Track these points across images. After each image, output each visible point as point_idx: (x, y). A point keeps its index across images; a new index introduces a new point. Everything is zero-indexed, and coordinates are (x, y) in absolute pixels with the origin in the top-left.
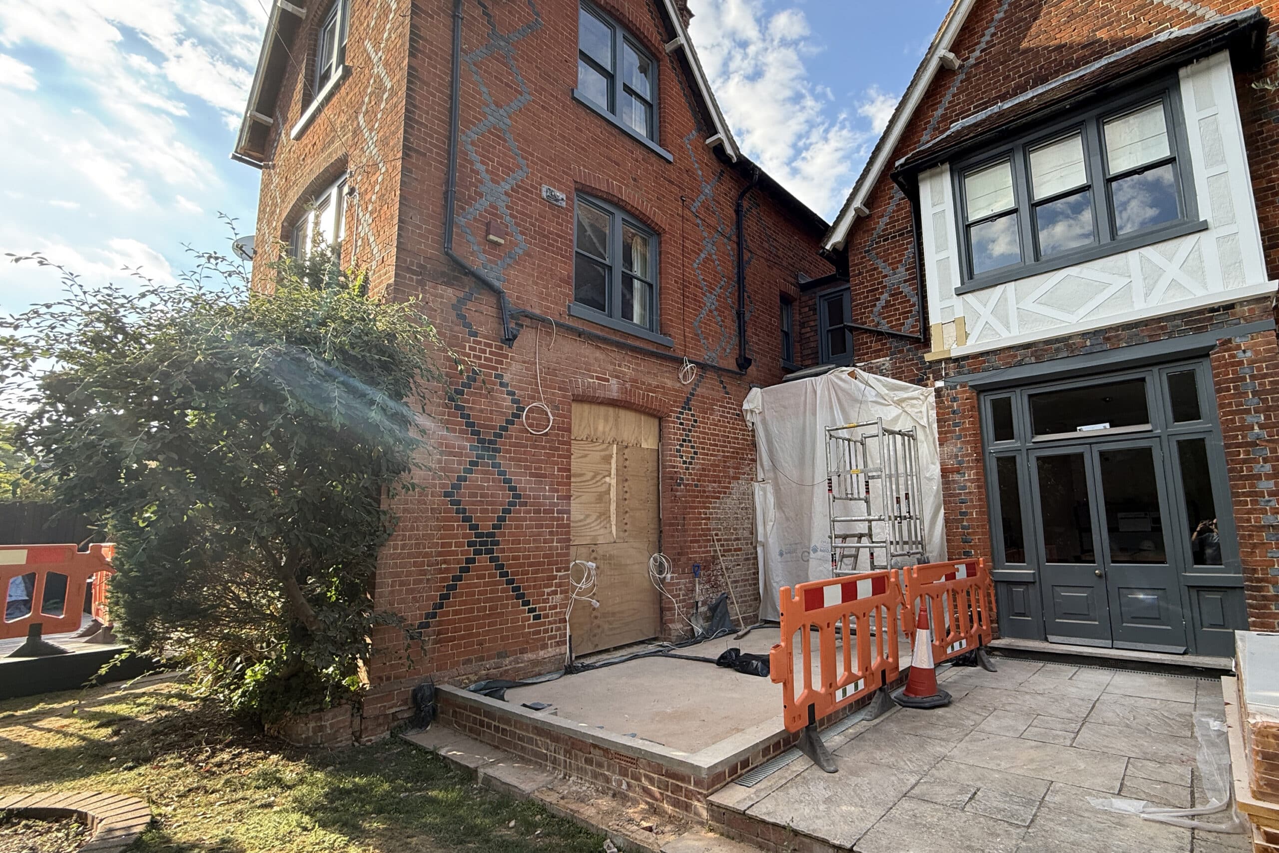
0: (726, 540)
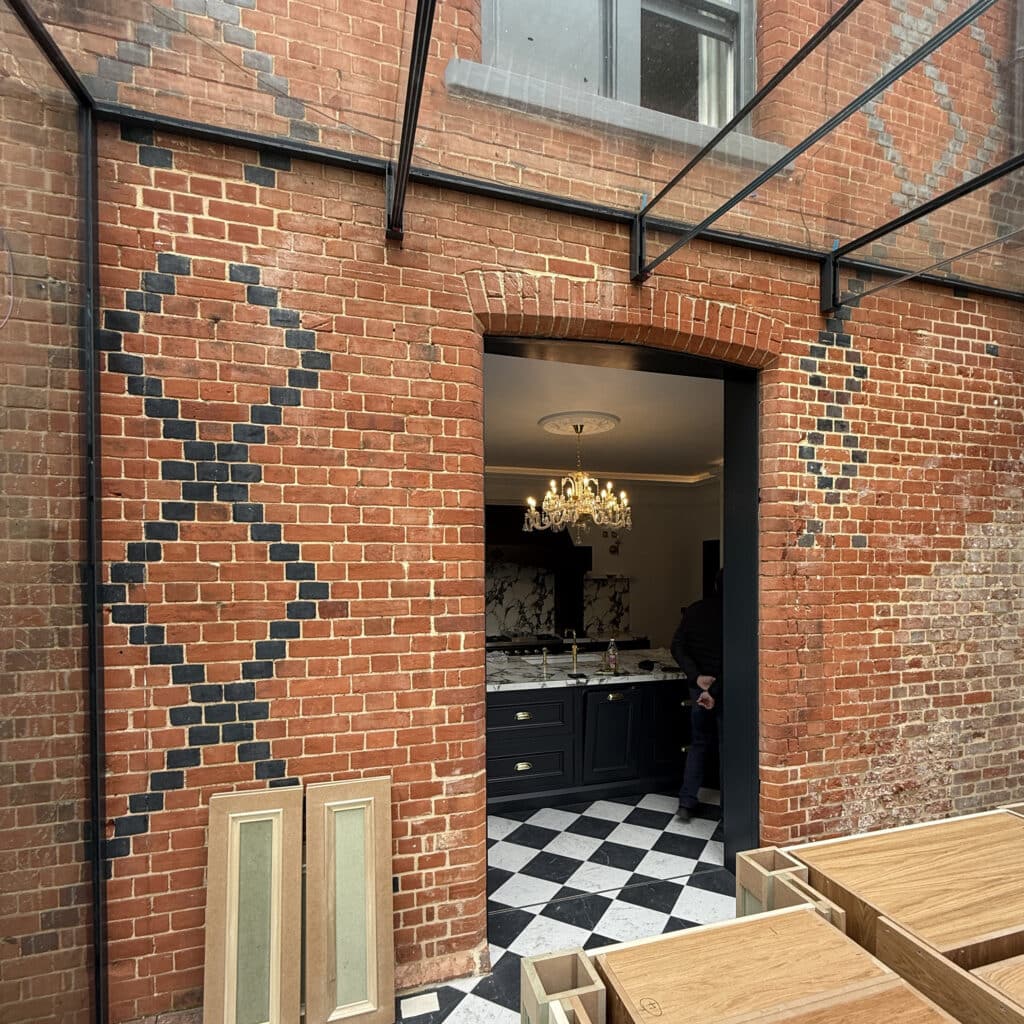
0: (941, 675)
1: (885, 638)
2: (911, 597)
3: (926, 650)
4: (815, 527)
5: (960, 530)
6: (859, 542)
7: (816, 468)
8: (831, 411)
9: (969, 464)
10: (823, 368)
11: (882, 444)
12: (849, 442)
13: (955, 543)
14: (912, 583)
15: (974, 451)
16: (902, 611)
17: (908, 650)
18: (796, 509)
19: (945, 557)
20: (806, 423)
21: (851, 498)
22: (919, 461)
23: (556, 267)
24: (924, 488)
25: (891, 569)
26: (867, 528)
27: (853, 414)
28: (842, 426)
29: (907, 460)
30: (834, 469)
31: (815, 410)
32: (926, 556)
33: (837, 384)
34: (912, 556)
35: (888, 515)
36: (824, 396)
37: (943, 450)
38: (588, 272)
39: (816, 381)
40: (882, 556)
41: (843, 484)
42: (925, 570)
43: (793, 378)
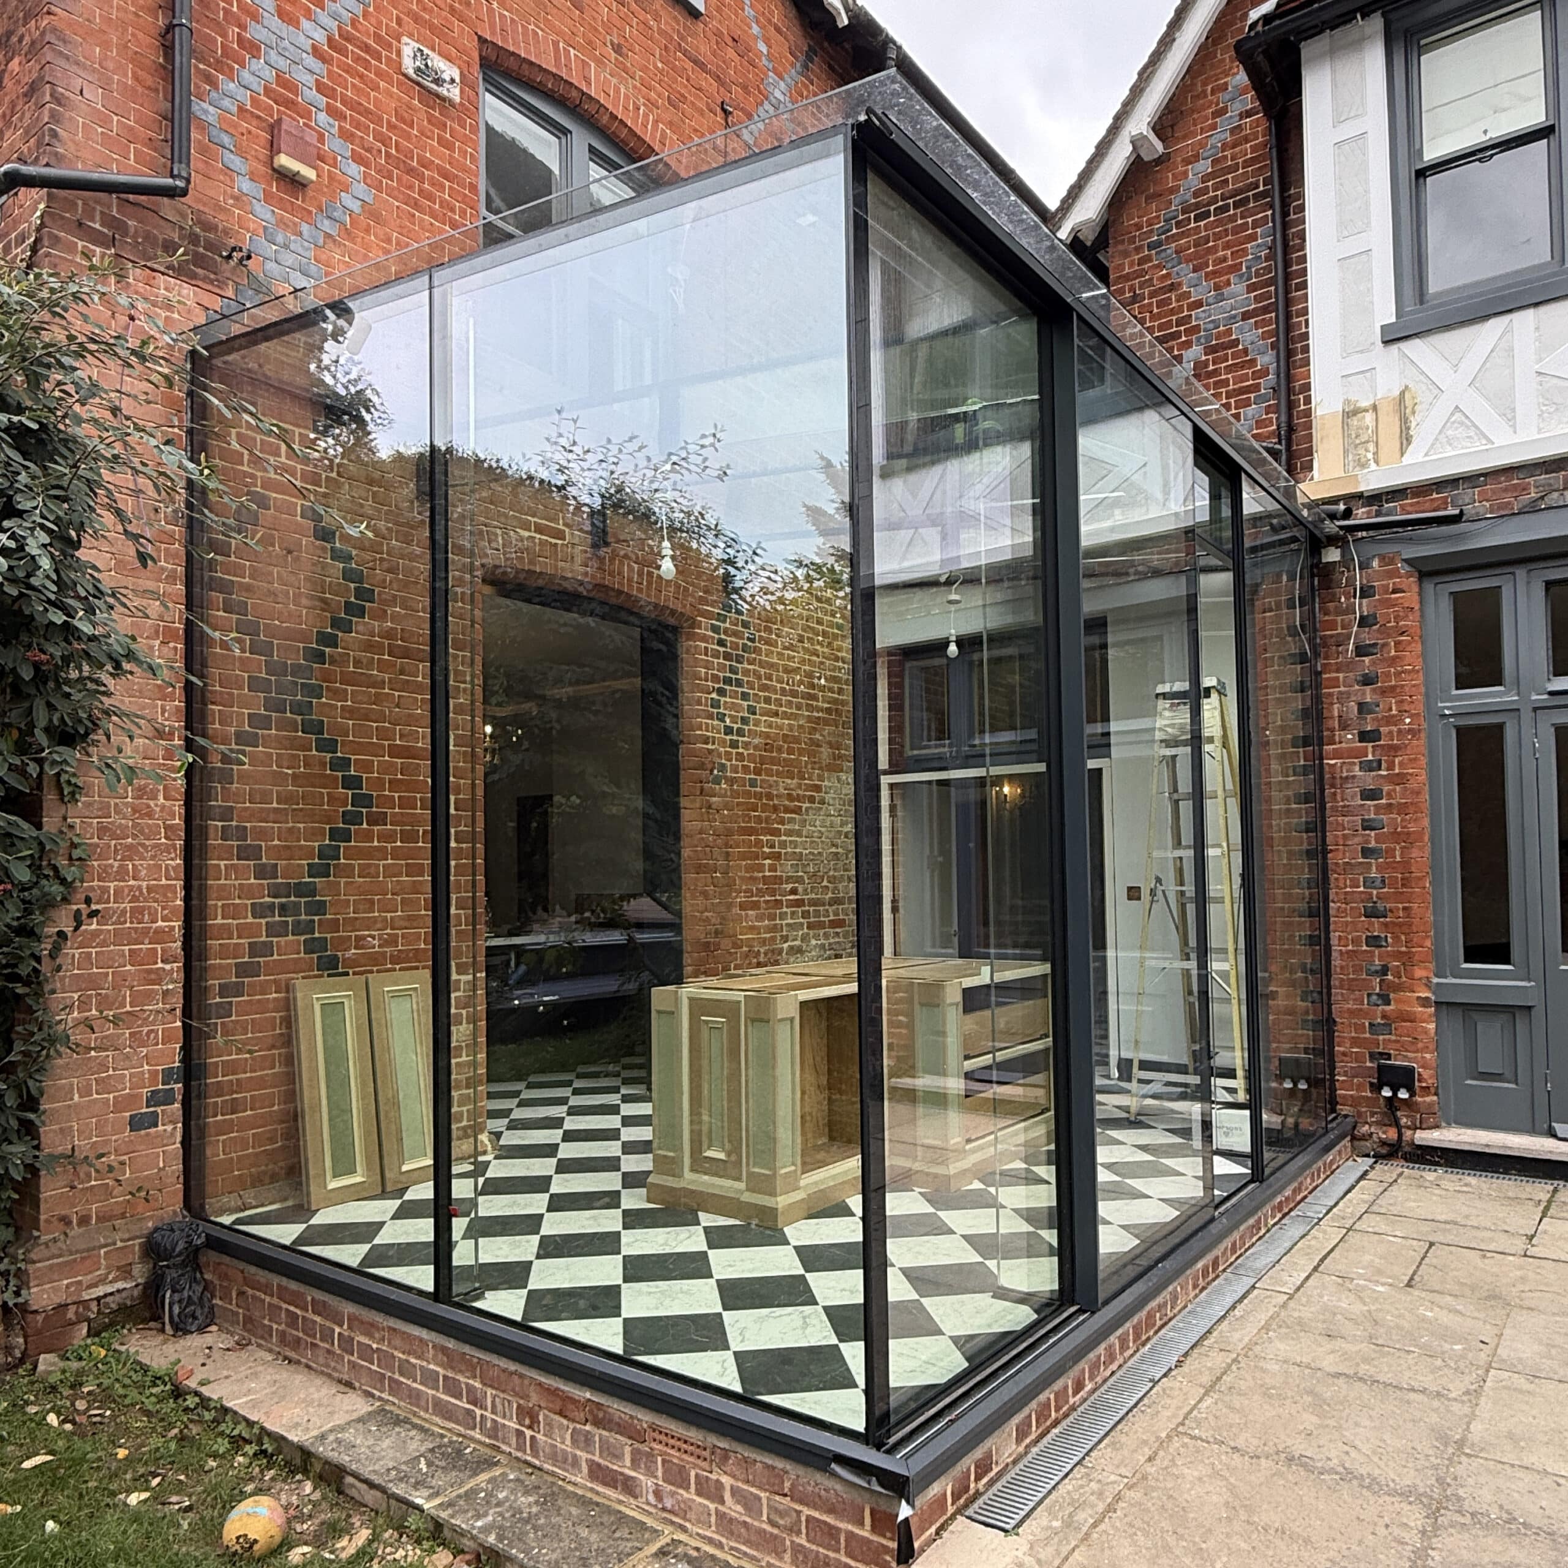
1: (773, 868)
2: (789, 833)
3: (800, 880)
4: (723, 768)
5: (821, 778)
6: (753, 783)
7: (721, 718)
8: (733, 670)
9: (826, 722)
10: (726, 632)
11: (768, 700)
12: (745, 696)
13: (818, 789)
14: (790, 821)
15: (828, 711)
16: (783, 844)
17: (789, 879)
18: (710, 751)
19: (812, 800)
20: (715, 678)
21: (746, 745)
22: (795, 717)
23: (539, 529)
24: (797, 740)
25: (775, 809)
26: (758, 772)
27: (746, 672)
28: (739, 683)
29: (786, 716)
30: (734, 719)
31: (721, 668)
32: (798, 798)
33: (735, 646)
34: (790, 797)
35: (774, 761)
36: (728, 656)
37: (810, 708)
38: (560, 535)
39: (721, 643)
40: (770, 796)
41: (740, 732)
42: (798, 811)
43: (704, 639)
